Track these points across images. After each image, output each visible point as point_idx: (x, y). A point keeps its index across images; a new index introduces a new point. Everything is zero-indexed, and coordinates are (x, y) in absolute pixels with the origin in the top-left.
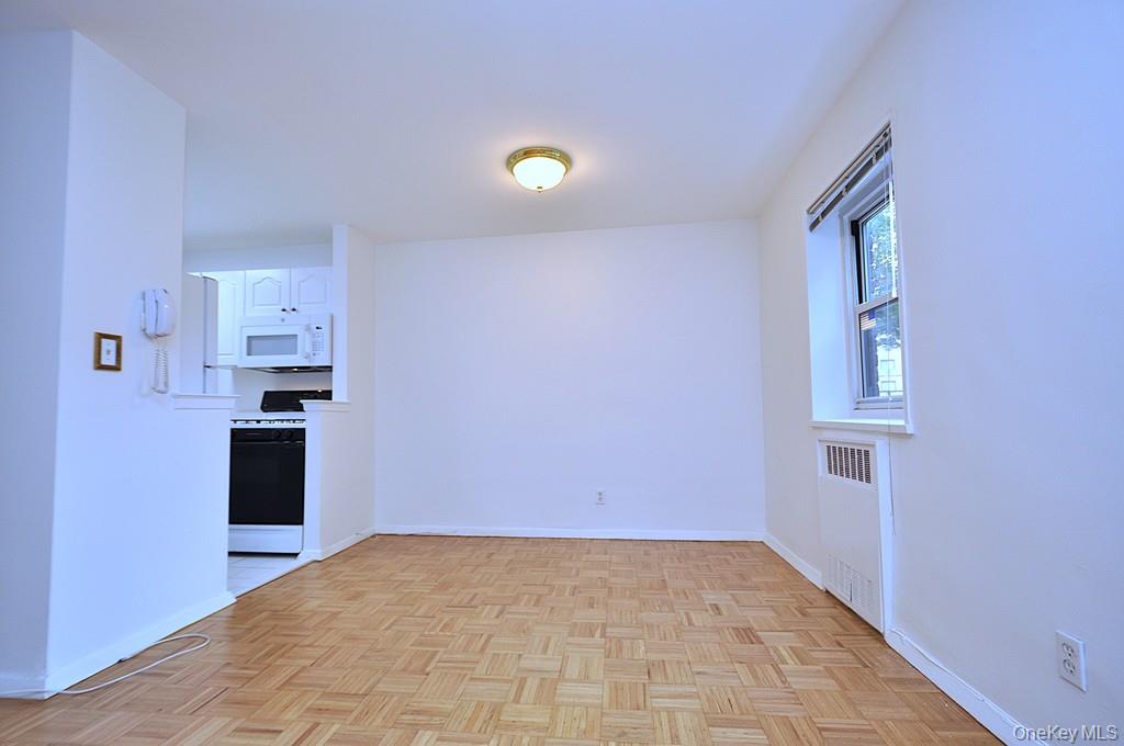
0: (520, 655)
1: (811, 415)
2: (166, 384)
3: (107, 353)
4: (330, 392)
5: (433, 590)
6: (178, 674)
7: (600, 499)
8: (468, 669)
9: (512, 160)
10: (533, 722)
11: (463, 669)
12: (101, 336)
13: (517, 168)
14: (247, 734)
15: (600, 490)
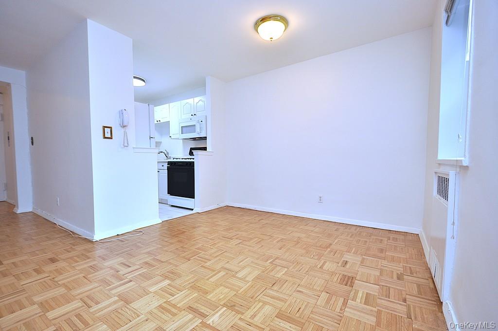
0: (228, 262)
1: (437, 156)
2: (128, 144)
3: (107, 133)
4: (206, 148)
5: (224, 230)
6: (127, 242)
7: (320, 200)
8: (204, 262)
9: (257, 24)
10: (205, 289)
11: (202, 261)
12: (104, 127)
13: (260, 29)
14: (125, 266)
15: (321, 196)
